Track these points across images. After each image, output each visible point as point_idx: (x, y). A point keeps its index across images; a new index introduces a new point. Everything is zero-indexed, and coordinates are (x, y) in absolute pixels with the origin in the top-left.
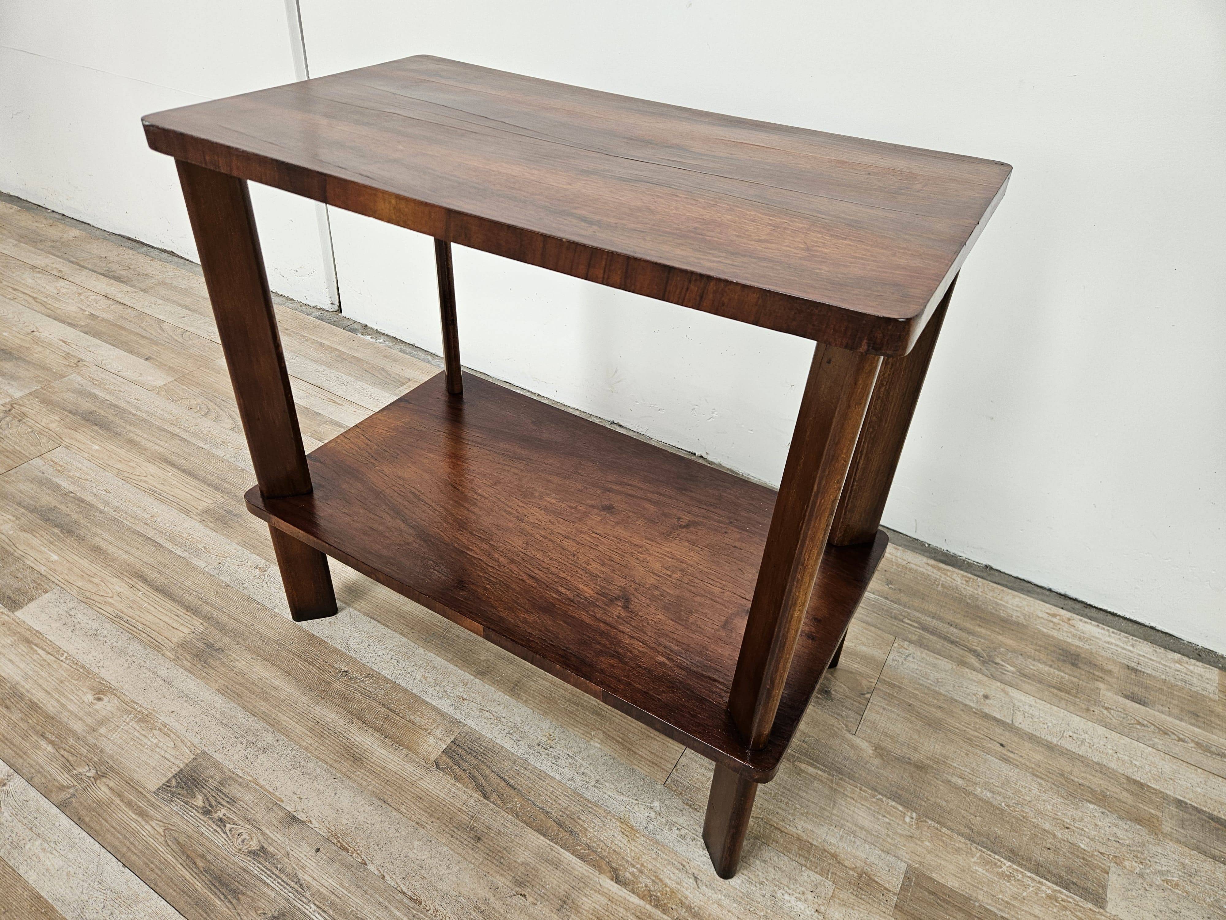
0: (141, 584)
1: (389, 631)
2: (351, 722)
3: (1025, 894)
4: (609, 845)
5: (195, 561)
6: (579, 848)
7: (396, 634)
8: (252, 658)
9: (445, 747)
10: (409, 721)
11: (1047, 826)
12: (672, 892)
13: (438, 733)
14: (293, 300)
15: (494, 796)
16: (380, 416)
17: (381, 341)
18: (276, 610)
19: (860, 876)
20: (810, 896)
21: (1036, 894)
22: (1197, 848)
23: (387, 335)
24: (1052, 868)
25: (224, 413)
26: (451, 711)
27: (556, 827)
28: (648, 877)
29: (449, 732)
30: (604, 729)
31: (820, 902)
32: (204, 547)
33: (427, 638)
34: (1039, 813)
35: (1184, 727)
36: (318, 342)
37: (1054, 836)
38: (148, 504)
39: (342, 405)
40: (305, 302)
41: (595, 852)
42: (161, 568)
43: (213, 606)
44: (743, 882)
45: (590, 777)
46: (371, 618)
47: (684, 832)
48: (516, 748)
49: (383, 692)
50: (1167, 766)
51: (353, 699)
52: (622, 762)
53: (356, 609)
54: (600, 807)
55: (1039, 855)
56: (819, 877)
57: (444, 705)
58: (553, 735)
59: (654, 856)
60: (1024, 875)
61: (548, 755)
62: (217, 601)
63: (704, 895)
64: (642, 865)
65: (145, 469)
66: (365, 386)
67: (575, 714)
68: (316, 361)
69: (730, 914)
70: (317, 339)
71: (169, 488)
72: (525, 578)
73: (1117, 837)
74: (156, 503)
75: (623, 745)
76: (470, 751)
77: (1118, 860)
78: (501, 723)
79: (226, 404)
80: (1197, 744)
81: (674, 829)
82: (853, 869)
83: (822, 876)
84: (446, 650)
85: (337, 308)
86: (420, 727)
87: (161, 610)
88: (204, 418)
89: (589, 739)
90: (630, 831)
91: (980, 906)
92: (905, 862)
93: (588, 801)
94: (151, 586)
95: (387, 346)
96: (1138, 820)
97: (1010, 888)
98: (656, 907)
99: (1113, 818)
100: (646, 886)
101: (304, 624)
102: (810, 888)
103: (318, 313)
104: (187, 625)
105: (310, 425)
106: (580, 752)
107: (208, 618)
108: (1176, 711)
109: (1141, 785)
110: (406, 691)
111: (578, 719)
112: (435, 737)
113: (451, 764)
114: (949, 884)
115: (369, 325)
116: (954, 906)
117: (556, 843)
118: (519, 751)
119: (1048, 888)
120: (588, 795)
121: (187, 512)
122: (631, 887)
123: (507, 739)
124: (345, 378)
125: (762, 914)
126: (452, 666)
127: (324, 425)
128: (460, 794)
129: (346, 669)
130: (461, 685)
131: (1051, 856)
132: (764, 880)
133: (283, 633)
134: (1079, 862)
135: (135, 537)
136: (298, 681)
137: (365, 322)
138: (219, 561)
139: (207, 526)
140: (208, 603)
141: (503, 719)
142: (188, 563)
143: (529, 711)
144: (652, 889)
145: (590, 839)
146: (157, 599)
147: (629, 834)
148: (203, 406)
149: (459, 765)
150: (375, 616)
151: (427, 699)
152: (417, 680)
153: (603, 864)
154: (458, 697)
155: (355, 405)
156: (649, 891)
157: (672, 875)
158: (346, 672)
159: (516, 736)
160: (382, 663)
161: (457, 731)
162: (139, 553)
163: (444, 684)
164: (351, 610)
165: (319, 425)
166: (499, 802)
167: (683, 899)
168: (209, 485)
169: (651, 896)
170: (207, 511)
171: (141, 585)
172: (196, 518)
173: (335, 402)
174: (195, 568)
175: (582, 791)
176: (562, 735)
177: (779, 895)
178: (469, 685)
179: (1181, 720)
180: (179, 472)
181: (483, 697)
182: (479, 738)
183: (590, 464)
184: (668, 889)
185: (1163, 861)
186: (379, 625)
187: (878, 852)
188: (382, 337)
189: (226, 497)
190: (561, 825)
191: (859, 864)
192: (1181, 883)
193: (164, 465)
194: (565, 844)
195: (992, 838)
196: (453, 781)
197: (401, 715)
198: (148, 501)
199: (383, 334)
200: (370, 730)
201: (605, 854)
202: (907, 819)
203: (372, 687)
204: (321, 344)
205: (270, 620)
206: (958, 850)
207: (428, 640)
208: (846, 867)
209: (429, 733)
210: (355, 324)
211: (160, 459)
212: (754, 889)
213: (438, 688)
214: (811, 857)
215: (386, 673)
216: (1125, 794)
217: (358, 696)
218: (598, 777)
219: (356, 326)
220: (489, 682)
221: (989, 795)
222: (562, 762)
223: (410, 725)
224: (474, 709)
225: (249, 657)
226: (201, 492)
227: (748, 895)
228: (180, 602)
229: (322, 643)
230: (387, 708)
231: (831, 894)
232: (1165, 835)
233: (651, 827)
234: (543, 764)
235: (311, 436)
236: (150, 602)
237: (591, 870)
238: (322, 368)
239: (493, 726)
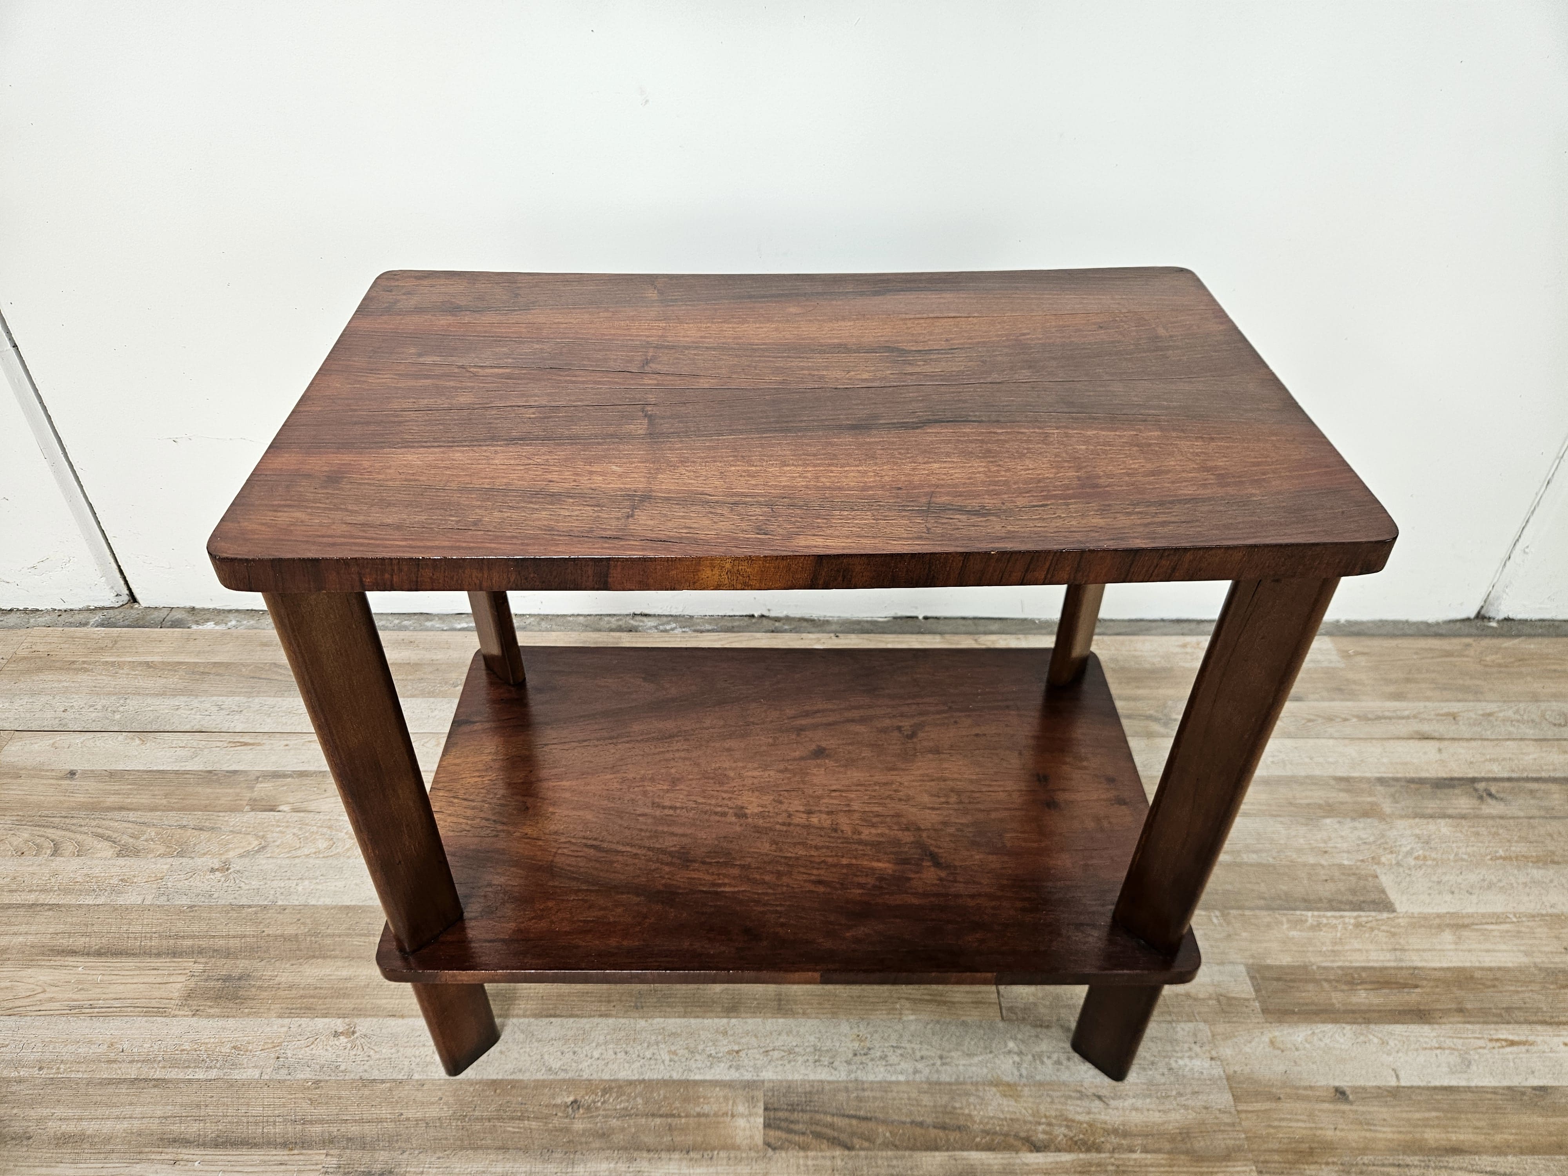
0: (184, 1151)
1: (584, 1020)
2: (632, 1160)
3: (1339, 935)
4: (1002, 1116)
5: (236, 1075)
6: (978, 1139)
7: (597, 1020)
8: (439, 1158)
9: (762, 1120)
10: (699, 1115)
11: (1312, 860)
12: (1090, 1125)
13: (741, 1108)
14: (37, 610)
15: (857, 1142)
16: (450, 759)
17: (233, 623)
18: (416, 1076)
19: (1219, 1001)
20: (1196, 1048)
21: (1346, 929)
22: (1416, 816)
23: (237, 611)
24: (1340, 897)
25: (84, 837)
26: (733, 1075)
27: (941, 1134)
28: (1060, 1126)
29: (752, 1100)
30: (905, 996)
31: (1208, 1048)
32: (234, 1048)
33: (636, 1003)
34: (1299, 851)
35: (1339, 706)
36: (140, 663)
37: (1323, 866)
38: (87, 1031)
39: (259, 744)
40: (63, 607)
41: (995, 1133)
42: (195, 1113)
43: (321, 1122)
44: (1138, 1074)
45: (931, 1057)
46: (547, 1016)
47: (1055, 1057)
48: (836, 1072)
49: (640, 1101)
50: (1352, 750)
51: (612, 1131)
52: (948, 1020)
53: (518, 1016)
54: (964, 1083)
55: (1326, 890)
56: (1191, 1025)
57: (721, 1072)
58: (861, 1034)
59: (1049, 1100)
60: (1327, 918)
61: (872, 1060)
62: (321, 1111)
63: (1117, 1109)
64: (1046, 1117)
65: (32, 980)
66: (271, 701)
67: (865, 997)
68: (163, 694)
69: (1151, 1112)
70: (134, 659)
71: (98, 990)
72: (812, 887)
73: (1361, 839)
74: (97, 1023)
75: (936, 1001)
76: (793, 1108)
77: (1376, 860)
78: (797, 1054)
79: (75, 821)
80: (1358, 717)
81: (1045, 1059)
82: (1210, 998)
83: (1191, 1021)
84: (670, 1005)
85: (125, 598)
86: (716, 1115)
87: (250, 1169)
88: (58, 859)
89: (898, 1016)
90: (1010, 1089)
91: (1319, 967)
92: (1241, 963)
93: (950, 1084)
94: (204, 1145)
95: (248, 628)
96: (1366, 814)
97: (1326, 936)
98: (1088, 1150)
99: (1349, 823)
100: (1065, 1136)
101: (470, 1073)
102: (1191, 1040)
103: (98, 617)
104: (308, 1167)
105: (238, 795)
106: (901, 1036)
107: (328, 1142)
108: (1325, 694)
109: (1347, 780)
110: (666, 1083)
111: (871, 1000)
112: (742, 1115)
113: (784, 1135)
114: (1284, 963)
115: (197, 606)
116: (1300, 981)
117: (954, 1149)
118: (841, 1074)
119: (1350, 916)
120: (944, 1078)
121: (161, 1012)
122: (1052, 1147)
123: (819, 1070)
124: (230, 702)
125: (1174, 1093)
126: (692, 1021)
127: (259, 785)
128: (820, 1162)
129: (571, 1099)
130: (720, 1037)
131: (1330, 886)
132: (1153, 1058)
133: (451, 1100)
134: (1353, 879)
135: (110, 1089)
136: (526, 1150)
137: (189, 604)
138: (273, 1055)
139: (209, 1016)
140: (311, 1122)
141: (797, 1050)
142: (231, 1084)
143: (816, 1022)
144: (1071, 1134)
145: (981, 1123)
146: (230, 1158)
147: (1011, 1093)
148: (39, 840)
149: (795, 1132)
150: (552, 1012)
151: (698, 1077)
152: (667, 1063)
153: (1011, 1140)
154: (729, 1053)
155: (278, 735)
156: (1071, 1139)
157: (1078, 1109)
158: (575, 1102)
159: (826, 1060)
160: (610, 1066)
161: (759, 1094)
162: (139, 1110)
163: (701, 1047)
164: (515, 1020)
165: (251, 788)
166: (866, 1144)
167: (1103, 1126)
168: (158, 955)
169: (1076, 1143)
170: (189, 995)
171: (185, 1153)
172: (181, 1013)
173: (246, 744)
174: (247, 1084)
175: (934, 1077)
176: (870, 1029)
177: (1174, 1065)
178: (730, 1033)
179: (1333, 700)
180: (92, 959)
181: (756, 1036)
182: (790, 1087)
183: (754, 705)
184: (1085, 1125)
185: (1404, 842)
186: (565, 1020)
187: (1216, 968)
188: (231, 616)
189: (203, 960)
190: (944, 1127)
191: (1211, 990)
192: (1427, 853)
193: (59, 961)
194: (963, 1144)
195: (1283, 897)
196: (802, 1154)
197: (683, 1114)
198: (81, 1027)
199: (230, 611)
200: (664, 1155)
201: (1006, 1129)
202: (1215, 921)
203: (621, 1101)
204: (148, 665)
205: (420, 1094)
206: (1268, 926)
207: (639, 1004)
208: (1203, 999)
209: (733, 1116)
210: (173, 613)
211: (43, 954)
212: (1150, 1073)
213: (698, 1057)
214: (1171, 1009)
215: (624, 1074)
216: (1342, 795)
217: (614, 1123)
218: (939, 1052)
219: (177, 615)
220: (749, 1015)
221: (1254, 856)
222: (893, 1058)
223: (703, 1120)
224: (757, 1056)
225: (433, 1160)
226: (155, 972)
227: (1151, 1083)
228: (269, 1143)
229: (514, 1084)
230: (661, 1116)
231: (1209, 1034)
232: (1390, 816)
233: (1024, 1072)
234: (876, 1074)
235: (253, 810)
236: (225, 1168)
237: (1007, 1155)
238: (180, 701)
239: (793, 1063)
